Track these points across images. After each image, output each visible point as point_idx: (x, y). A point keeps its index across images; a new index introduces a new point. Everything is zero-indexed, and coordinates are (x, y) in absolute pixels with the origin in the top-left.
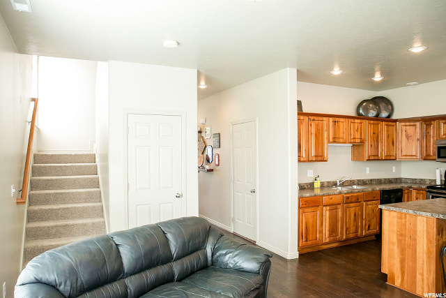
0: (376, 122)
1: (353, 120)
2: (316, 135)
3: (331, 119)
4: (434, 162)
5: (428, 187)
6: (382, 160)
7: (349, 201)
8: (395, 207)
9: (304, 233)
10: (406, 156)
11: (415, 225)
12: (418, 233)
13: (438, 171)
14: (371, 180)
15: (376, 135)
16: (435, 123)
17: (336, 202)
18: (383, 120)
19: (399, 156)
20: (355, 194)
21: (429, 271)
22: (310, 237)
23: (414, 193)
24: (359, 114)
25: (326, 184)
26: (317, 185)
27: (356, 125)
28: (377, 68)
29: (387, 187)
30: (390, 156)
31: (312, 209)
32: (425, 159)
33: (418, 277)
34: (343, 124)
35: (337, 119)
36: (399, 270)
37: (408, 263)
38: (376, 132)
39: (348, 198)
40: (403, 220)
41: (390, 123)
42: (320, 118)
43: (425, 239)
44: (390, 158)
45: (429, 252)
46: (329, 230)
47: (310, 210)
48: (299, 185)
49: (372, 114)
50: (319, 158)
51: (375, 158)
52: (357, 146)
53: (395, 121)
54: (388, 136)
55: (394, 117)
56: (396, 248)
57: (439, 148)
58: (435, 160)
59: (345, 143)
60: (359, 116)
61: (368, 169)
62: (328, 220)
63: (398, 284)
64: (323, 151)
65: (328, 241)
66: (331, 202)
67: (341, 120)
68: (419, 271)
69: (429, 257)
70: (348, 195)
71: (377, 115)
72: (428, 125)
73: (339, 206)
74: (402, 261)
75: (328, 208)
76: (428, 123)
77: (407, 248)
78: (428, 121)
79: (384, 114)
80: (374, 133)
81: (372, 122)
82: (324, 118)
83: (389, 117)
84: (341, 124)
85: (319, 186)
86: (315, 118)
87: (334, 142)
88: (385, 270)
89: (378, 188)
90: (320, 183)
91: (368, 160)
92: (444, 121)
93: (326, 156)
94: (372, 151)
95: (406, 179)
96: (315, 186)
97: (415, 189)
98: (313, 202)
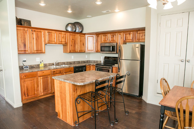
0: (74, 34)
1: (60, 32)
2: (36, 39)
3: (46, 31)
5: (96, 65)
6: (77, 52)
7: (55, 73)
10: (89, 50)
11: (65, 87)
12: (66, 91)
13: (102, 57)
14: (74, 62)
15: (74, 41)
16: (100, 36)
17: (47, 74)
18: (78, 33)
19: (86, 51)
20: (59, 70)
21: (71, 111)
22: (30, 94)
23: (92, 67)
24: (66, 30)
25: (48, 65)
26: (42, 65)
27: (62, 35)
29: (77, 65)
30: (82, 50)
31: (31, 79)
32: (97, 52)
33: (67, 114)
34: (55, 35)
35: (50, 31)
36: (61, 110)
37: (64, 107)
38: (74, 39)
39: (54, 72)
40: (61, 85)
41: (82, 35)
42: (39, 30)
43: (69, 95)
44: (82, 52)
45: (70, 102)
46: (43, 89)
47: (29, 79)
48: (20, 67)
50: (40, 52)
51: (74, 51)
52: (65, 45)
53: (85, 34)
54: (81, 41)
55: (84, 32)
56: (59, 99)
57: (101, 47)
58: (100, 52)
59: (56, 44)
61: (73, 57)
62: (42, 83)
63: (61, 118)
64: (41, 48)
65: (42, 94)
66: (43, 74)
67: (53, 32)
68: (67, 111)
69: (70, 104)
70: (54, 70)
71: (75, 31)
72: (98, 36)
73: (48, 76)
74: (62, 106)
75: (41, 77)
76: (98, 35)
77: (63, 99)
79: (78, 31)
80: (73, 39)
81: (72, 34)
82: (42, 31)
83: (81, 32)
84: (53, 34)
85: (43, 66)
86: (36, 30)
87: (49, 43)
88: (57, 111)
89: (72, 66)
90: (44, 64)
91: (70, 52)
92: (103, 35)
93: (43, 50)
94: (72, 48)
95: (92, 61)
96: (41, 66)
97: (92, 65)
98: (31, 75)
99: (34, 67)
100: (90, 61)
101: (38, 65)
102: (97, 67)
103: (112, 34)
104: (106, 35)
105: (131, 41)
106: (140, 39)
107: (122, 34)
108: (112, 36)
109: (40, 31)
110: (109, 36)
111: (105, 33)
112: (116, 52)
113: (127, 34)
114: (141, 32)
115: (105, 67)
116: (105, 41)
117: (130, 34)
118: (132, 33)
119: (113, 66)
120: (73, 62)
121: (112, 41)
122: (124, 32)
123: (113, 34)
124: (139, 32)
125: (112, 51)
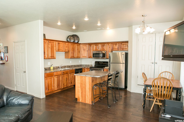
0: (73, 44)
1: (65, 43)
2: (51, 48)
3: (57, 42)
4: (92, 59)
5: (90, 67)
6: (75, 58)
8: (79, 74)
9: (47, 87)
10: (83, 56)
11: (85, 80)
12: (86, 82)
13: (93, 62)
14: (72, 66)
16: (92, 45)
17: (59, 74)
18: (76, 43)
19: (81, 57)
20: (66, 71)
21: (90, 95)
22: (50, 89)
23: (86, 70)
24: (67, 41)
25: (55, 68)
26: (52, 68)
27: (66, 45)
28: (74, 24)
29: (77, 68)
31: (50, 78)
32: (89, 58)
33: (87, 97)
34: (62, 44)
35: (59, 42)
36: (81, 96)
37: (84, 93)
38: (73, 48)
39: (63, 72)
40: (82, 79)
41: (78, 45)
43: (88, 84)
44: (78, 58)
45: (89, 89)
46: (57, 85)
47: (49, 78)
48: (45, 68)
49: (72, 41)
50: (53, 58)
51: (73, 58)
52: (67, 53)
53: (80, 44)
54: (78, 49)
55: (80, 42)
56: (80, 89)
57: (93, 54)
59: (62, 51)
60: (68, 42)
61: (71, 61)
62: (56, 81)
63: (80, 101)
64: (54, 55)
65: (56, 89)
66: (57, 74)
67: (61, 43)
68: (87, 95)
69: (89, 90)
71: (74, 42)
72: (90, 46)
73: (60, 76)
74: (82, 93)
75: (56, 77)
77: (83, 88)
78: (90, 44)
79: (76, 41)
82: (54, 42)
83: (78, 42)
84: (61, 44)
86: (51, 41)
87: (58, 51)
88: (76, 97)
89: (74, 68)
91: (71, 58)
93: (55, 57)
94: (72, 55)
95: (83, 65)
97: (86, 68)
98: (50, 75)
99: (47, 70)
101: (50, 68)
102: (91, 69)
103: (102, 44)
104: (97, 45)
105: (117, 50)
106: (123, 49)
107: (110, 44)
108: (102, 46)
110: (100, 45)
111: (96, 44)
112: (105, 58)
113: (114, 45)
114: (124, 43)
116: (96, 49)
117: (116, 45)
118: (117, 44)
119: (104, 68)
121: (102, 50)
122: (112, 43)
123: (103, 44)
124: (123, 44)
125: (103, 57)
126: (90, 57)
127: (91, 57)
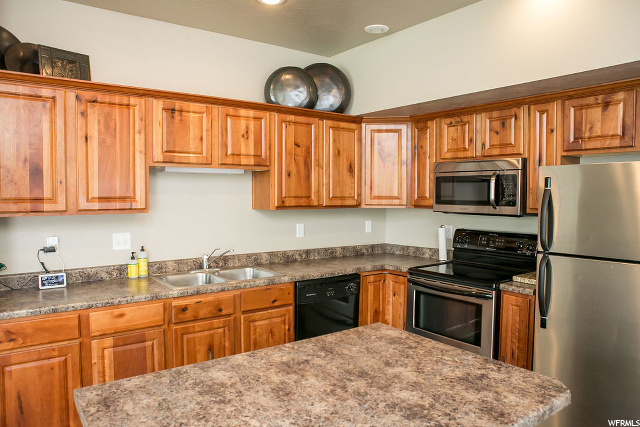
0: (303, 119)
1: (231, 110)
2: (102, 143)
3: (158, 105)
4: (430, 211)
6: (320, 207)
7: (188, 315)
10: (380, 198)
13: (442, 232)
14: (308, 252)
15: (301, 152)
16: (433, 125)
18: (323, 116)
20: (211, 298)
23: (390, 281)
26: (137, 270)
27: (243, 123)
30: (343, 198)
32: (417, 206)
35: (178, 104)
39: (184, 309)
41: (343, 125)
42: (117, 99)
53: (358, 120)
54: (338, 153)
57: (439, 181)
58: (431, 207)
61: (300, 228)
62: (108, 373)
64: (129, 185)
66: (120, 324)
67: (194, 106)
70: (183, 303)
72: (422, 131)
73: (152, 333)
76: (421, 125)
78: (420, 117)
80: (297, 145)
81: (292, 118)
82: (133, 100)
83: (341, 109)
84: (193, 117)
86: (101, 96)
87: (168, 162)
89: (288, 276)
90: (150, 265)
91: (282, 207)
92: (448, 121)
93: (138, 198)
94: (292, 187)
95: (393, 246)
96: (132, 273)
97: (392, 273)
99: (101, 280)
100: (383, 246)
102: (415, 283)
103: (495, 114)
104: (465, 118)
107: (555, 108)
108: (497, 125)
109: (125, 100)
110: (481, 124)
111: (457, 110)
112: (517, 209)
113: (589, 106)
115: (456, 286)
116: (457, 150)
117: (606, 105)
118: (621, 96)
119: (502, 286)
120: (300, 253)
121: (496, 152)
122: (570, 98)
123: (505, 113)
125: (498, 202)
126: (418, 204)
127: (427, 203)
